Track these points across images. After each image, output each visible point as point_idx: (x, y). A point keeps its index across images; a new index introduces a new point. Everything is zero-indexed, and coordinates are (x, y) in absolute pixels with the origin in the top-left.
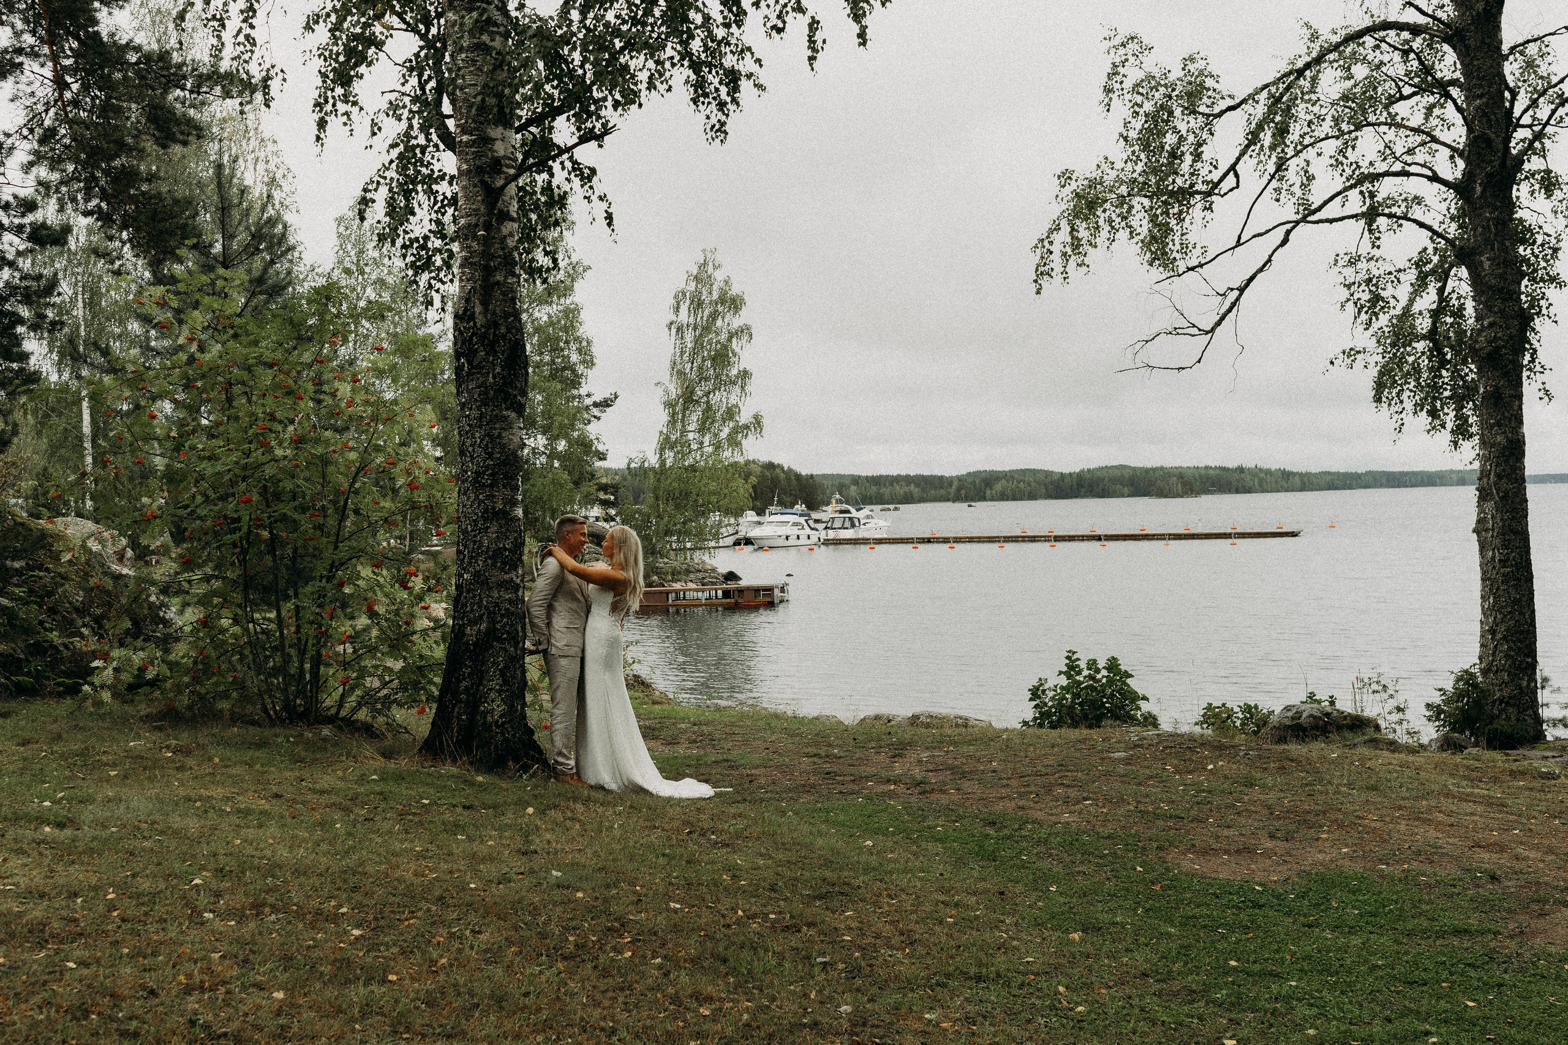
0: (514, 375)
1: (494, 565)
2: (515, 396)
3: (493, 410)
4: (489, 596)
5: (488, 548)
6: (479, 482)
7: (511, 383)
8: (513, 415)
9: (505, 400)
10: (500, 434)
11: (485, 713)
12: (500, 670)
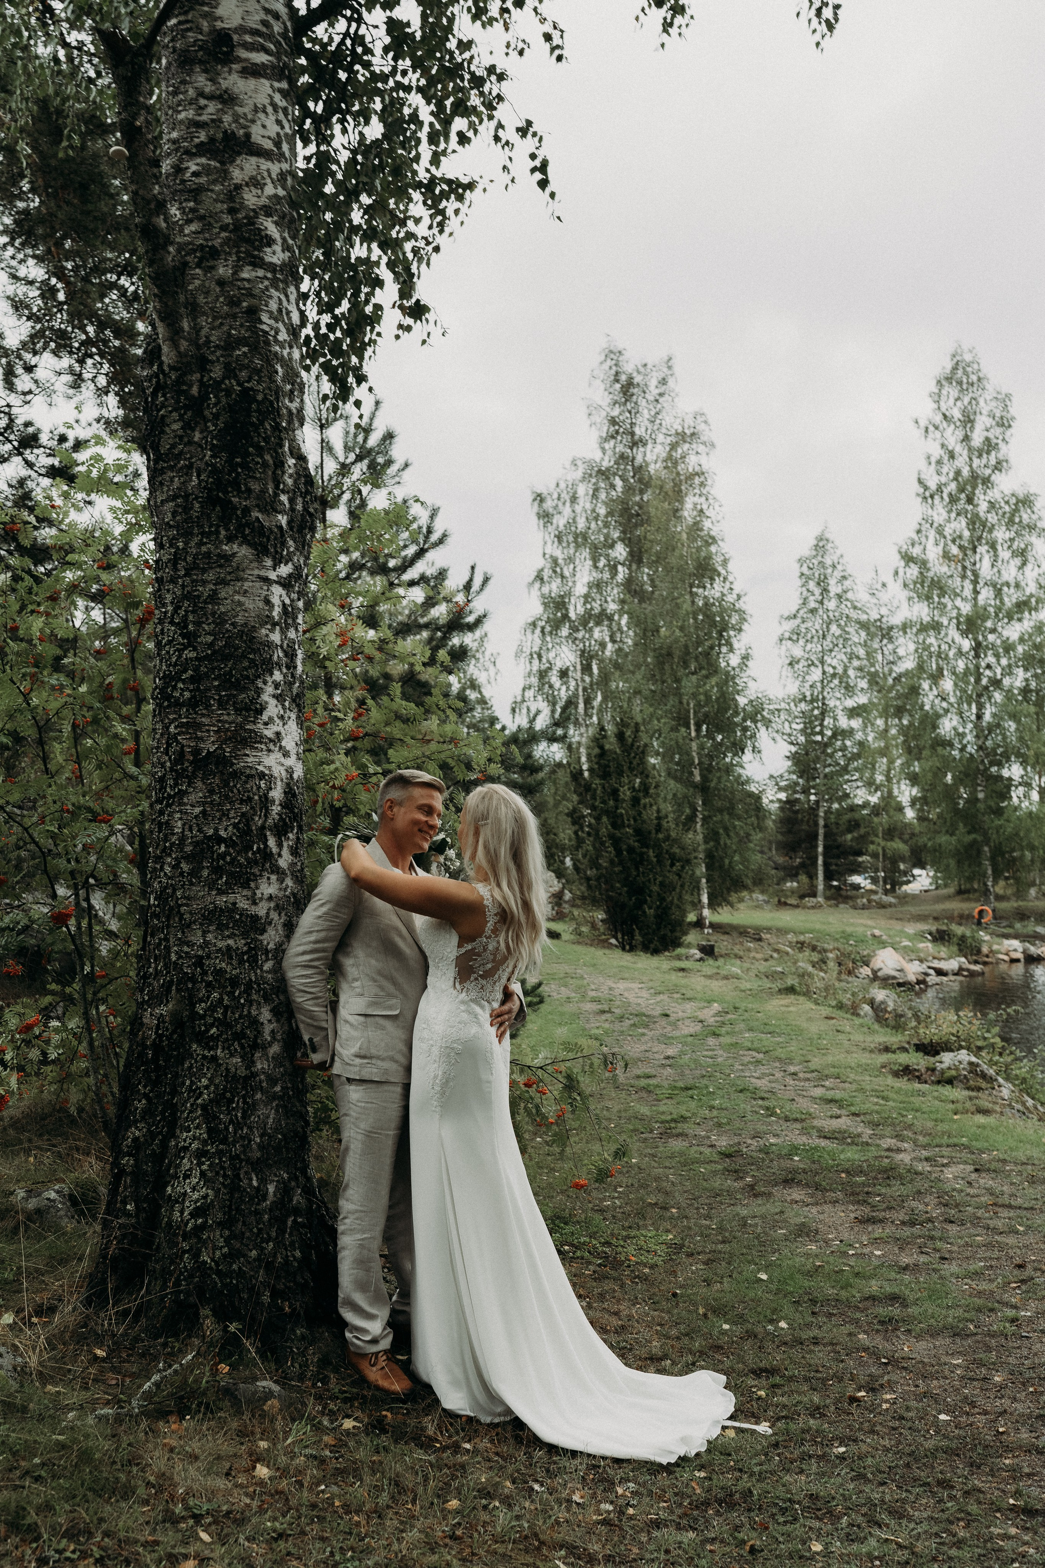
0: (245, 466)
1: (195, 873)
2: (246, 511)
3: (201, 544)
4: (182, 942)
5: (183, 838)
6: (168, 697)
7: (236, 484)
8: (243, 552)
9: (225, 520)
10: (215, 592)
11: (172, 1201)
12: (204, 1107)
